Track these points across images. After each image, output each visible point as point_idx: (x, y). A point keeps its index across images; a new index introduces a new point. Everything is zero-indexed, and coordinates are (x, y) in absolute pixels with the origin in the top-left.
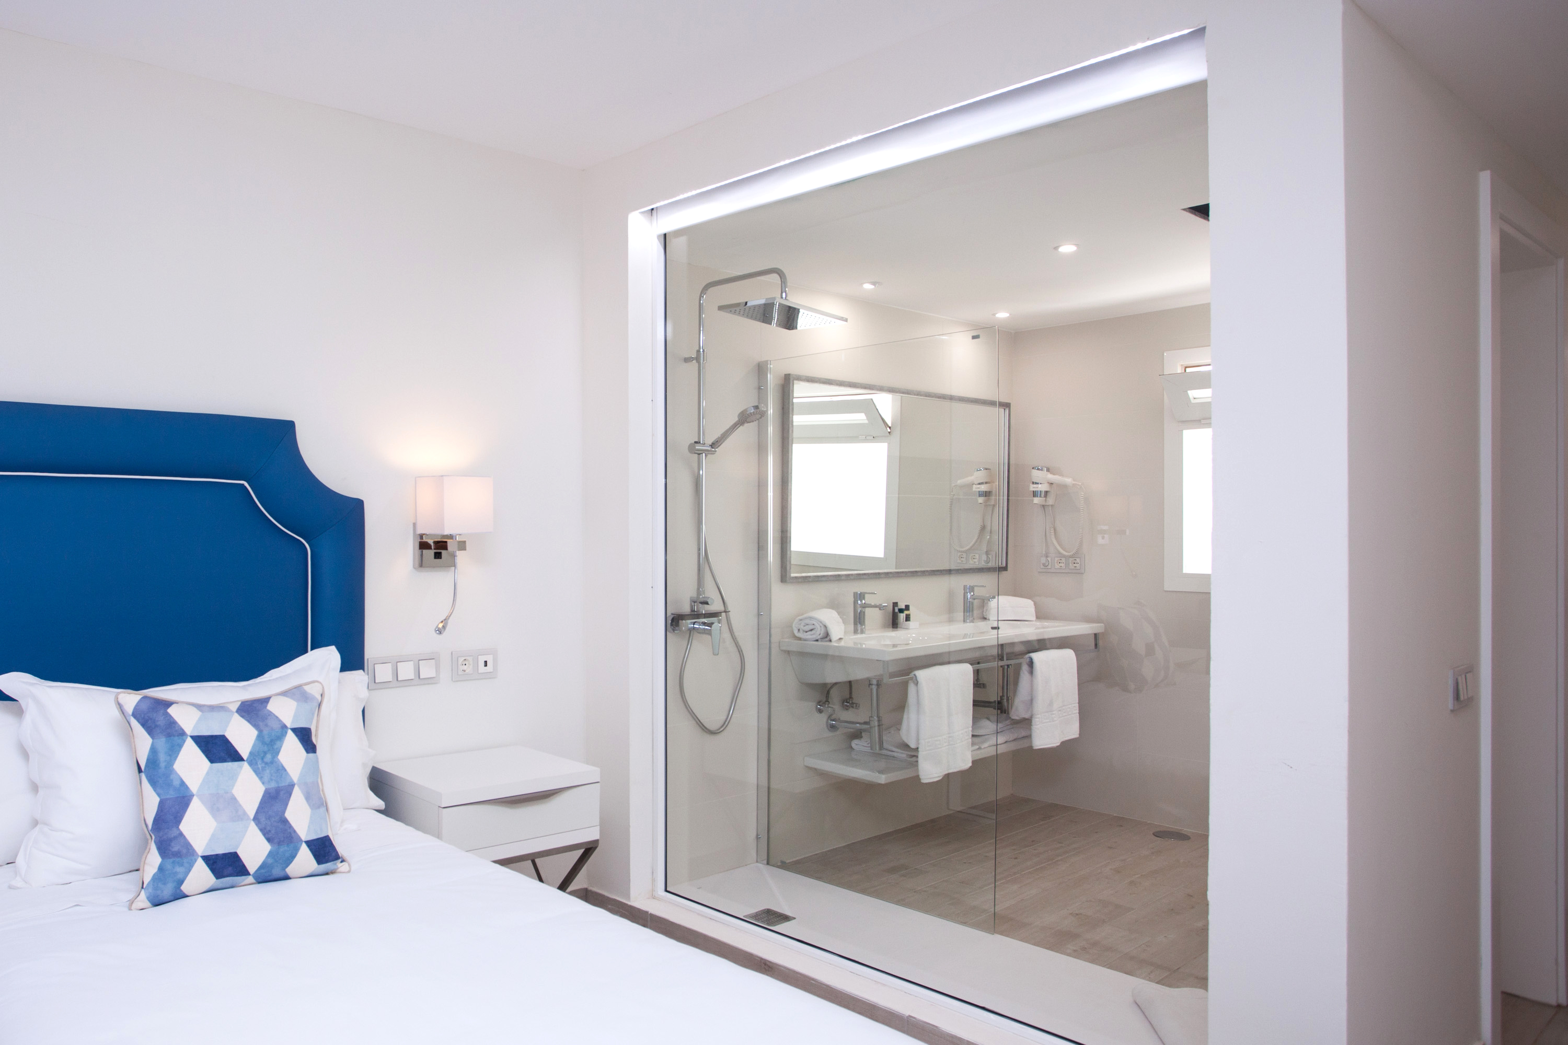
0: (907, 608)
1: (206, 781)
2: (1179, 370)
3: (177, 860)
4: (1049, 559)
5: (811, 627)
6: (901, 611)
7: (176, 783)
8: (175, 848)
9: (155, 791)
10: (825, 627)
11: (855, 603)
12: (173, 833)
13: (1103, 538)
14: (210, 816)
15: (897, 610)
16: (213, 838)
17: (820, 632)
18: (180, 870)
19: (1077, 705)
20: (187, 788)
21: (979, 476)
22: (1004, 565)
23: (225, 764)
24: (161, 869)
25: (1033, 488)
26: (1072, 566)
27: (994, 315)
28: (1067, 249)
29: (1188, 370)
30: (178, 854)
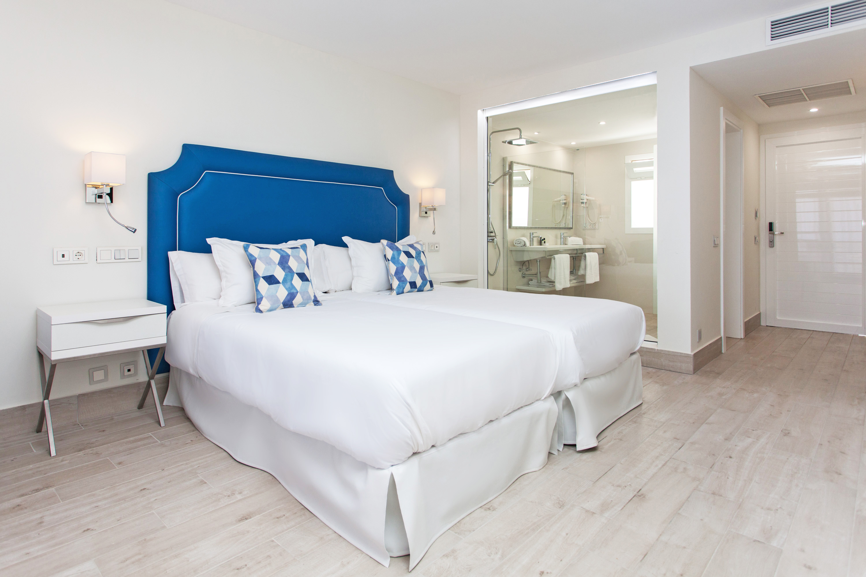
0: (544, 239)
1: (408, 263)
2: (630, 162)
3: (403, 282)
4: (586, 225)
5: (520, 242)
6: (543, 240)
7: (401, 263)
8: (403, 279)
9: (395, 265)
10: (525, 242)
11: (530, 236)
12: (402, 275)
13: (601, 220)
14: (410, 272)
15: (541, 240)
16: (411, 277)
17: (523, 243)
18: (404, 285)
19: (599, 271)
20: (404, 264)
21: (563, 197)
22: (572, 227)
23: (411, 258)
24: (399, 285)
25: (581, 201)
26: (594, 227)
27: (571, 143)
28: (602, 123)
29: (633, 162)
30: (403, 281)
